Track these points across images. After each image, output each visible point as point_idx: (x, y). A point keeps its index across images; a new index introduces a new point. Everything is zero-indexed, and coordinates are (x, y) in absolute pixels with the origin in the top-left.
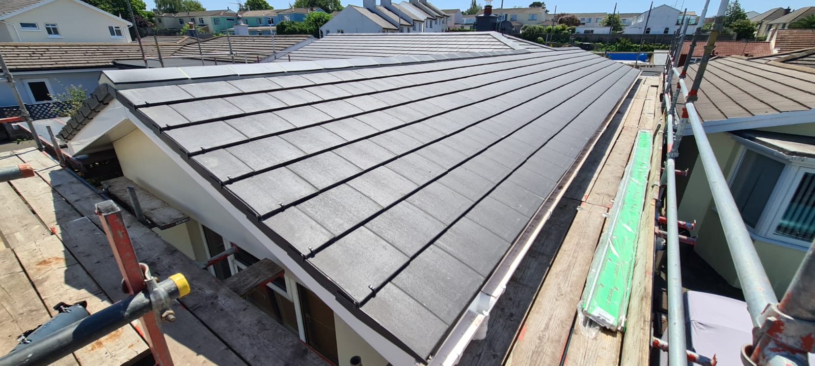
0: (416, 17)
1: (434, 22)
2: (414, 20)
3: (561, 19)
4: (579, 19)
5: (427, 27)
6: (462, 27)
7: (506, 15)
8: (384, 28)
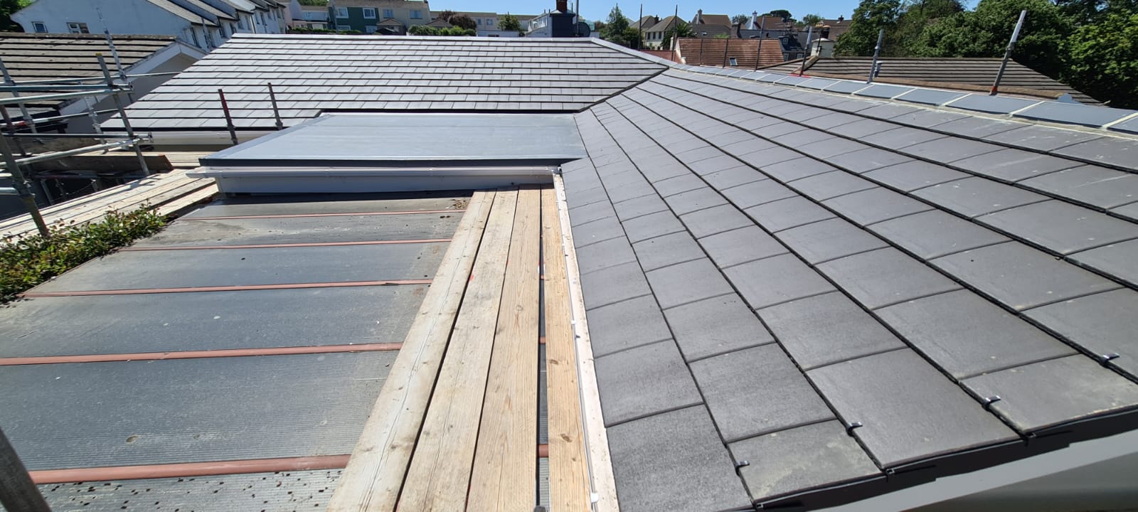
0: (239, 7)
1: (265, 15)
2: (237, 10)
3: (452, 19)
4: (474, 19)
5: (258, 23)
6: (310, 26)
7: (376, 10)
8: (193, 23)
